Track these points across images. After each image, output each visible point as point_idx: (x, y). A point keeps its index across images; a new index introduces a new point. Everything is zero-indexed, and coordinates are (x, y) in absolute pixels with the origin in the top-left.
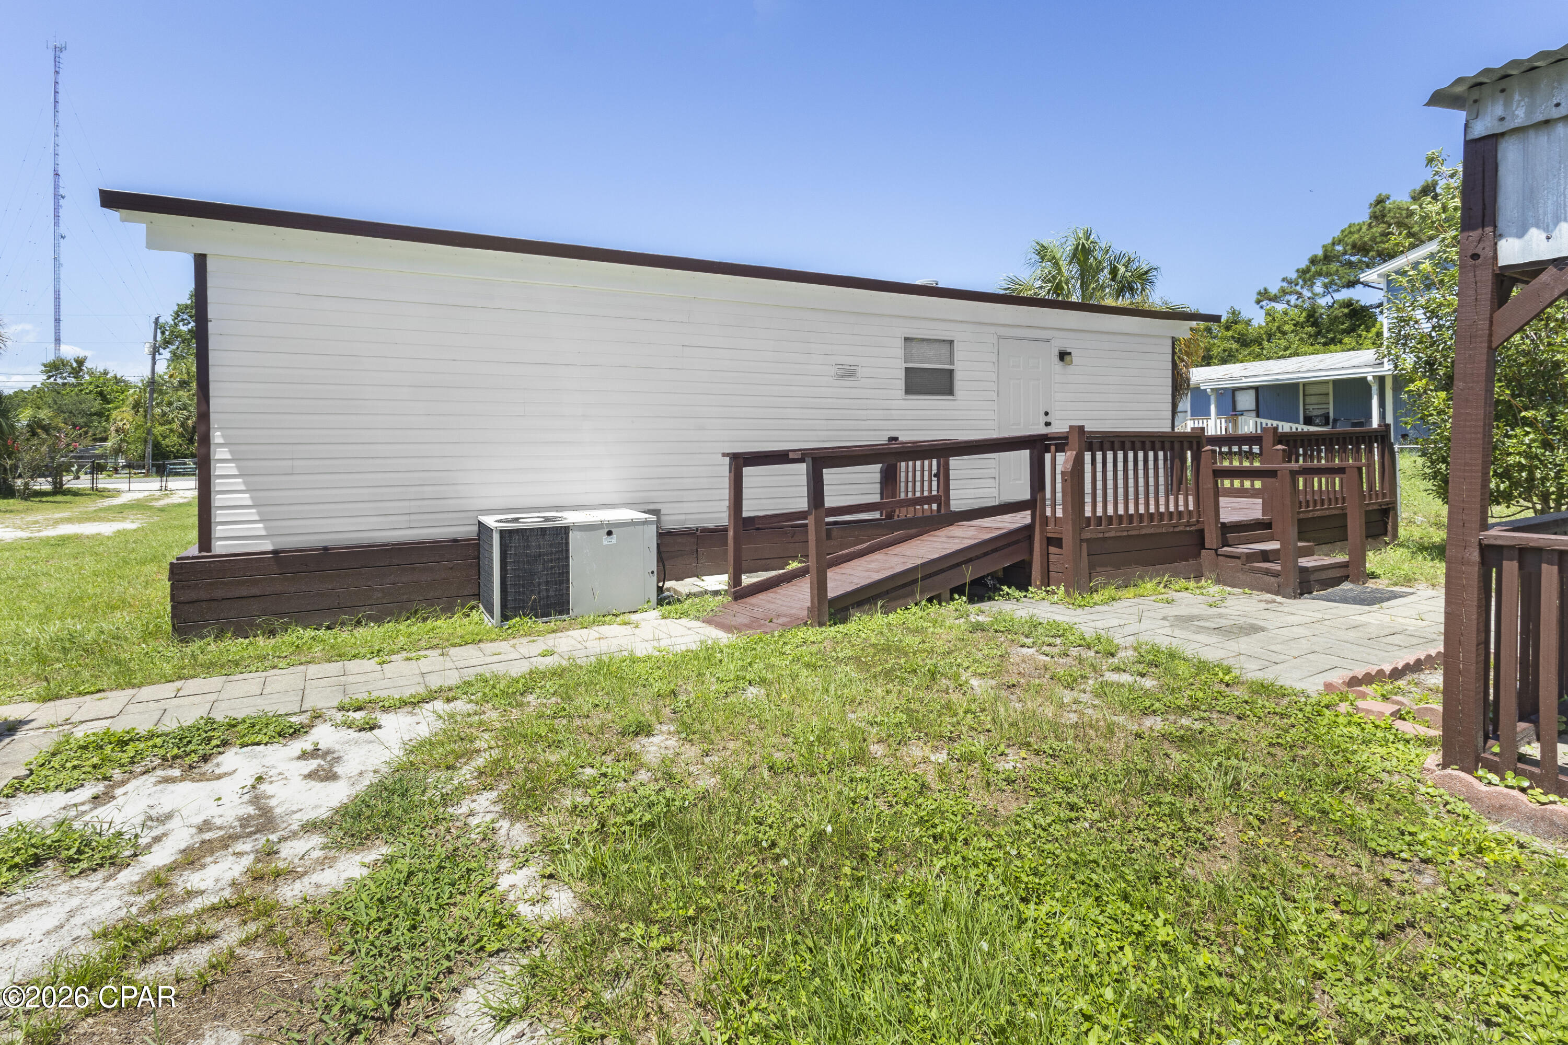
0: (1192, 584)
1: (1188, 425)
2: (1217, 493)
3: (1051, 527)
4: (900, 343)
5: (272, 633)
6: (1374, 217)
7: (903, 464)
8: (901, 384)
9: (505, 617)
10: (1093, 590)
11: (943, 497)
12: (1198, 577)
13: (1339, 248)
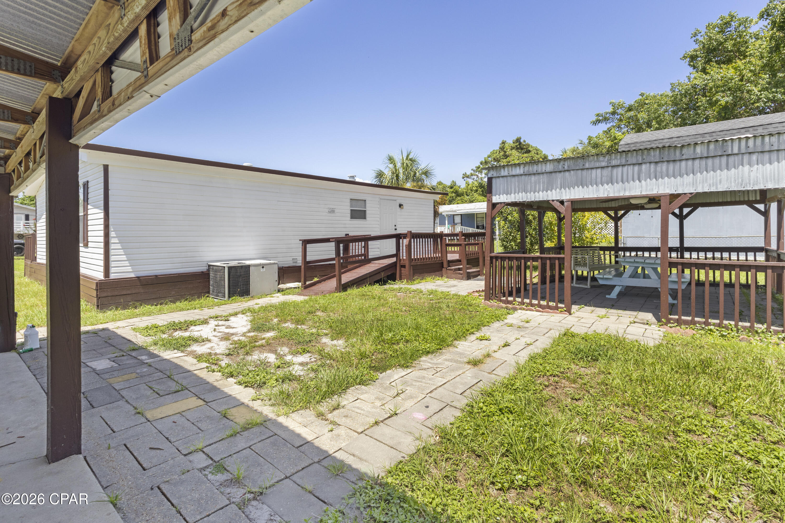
0: (440, 278)
1: (439, 230)
2: (447, 252)
3: (402, 262)
4: (349, 201)
5: (136, 308)
6: (500, 148)
7: (351, 244)
8: (349, 215)
9: (229, 297)
10: (414, 280)
11: (366, 254)
12: (442, 276)
13: (490, 159)
